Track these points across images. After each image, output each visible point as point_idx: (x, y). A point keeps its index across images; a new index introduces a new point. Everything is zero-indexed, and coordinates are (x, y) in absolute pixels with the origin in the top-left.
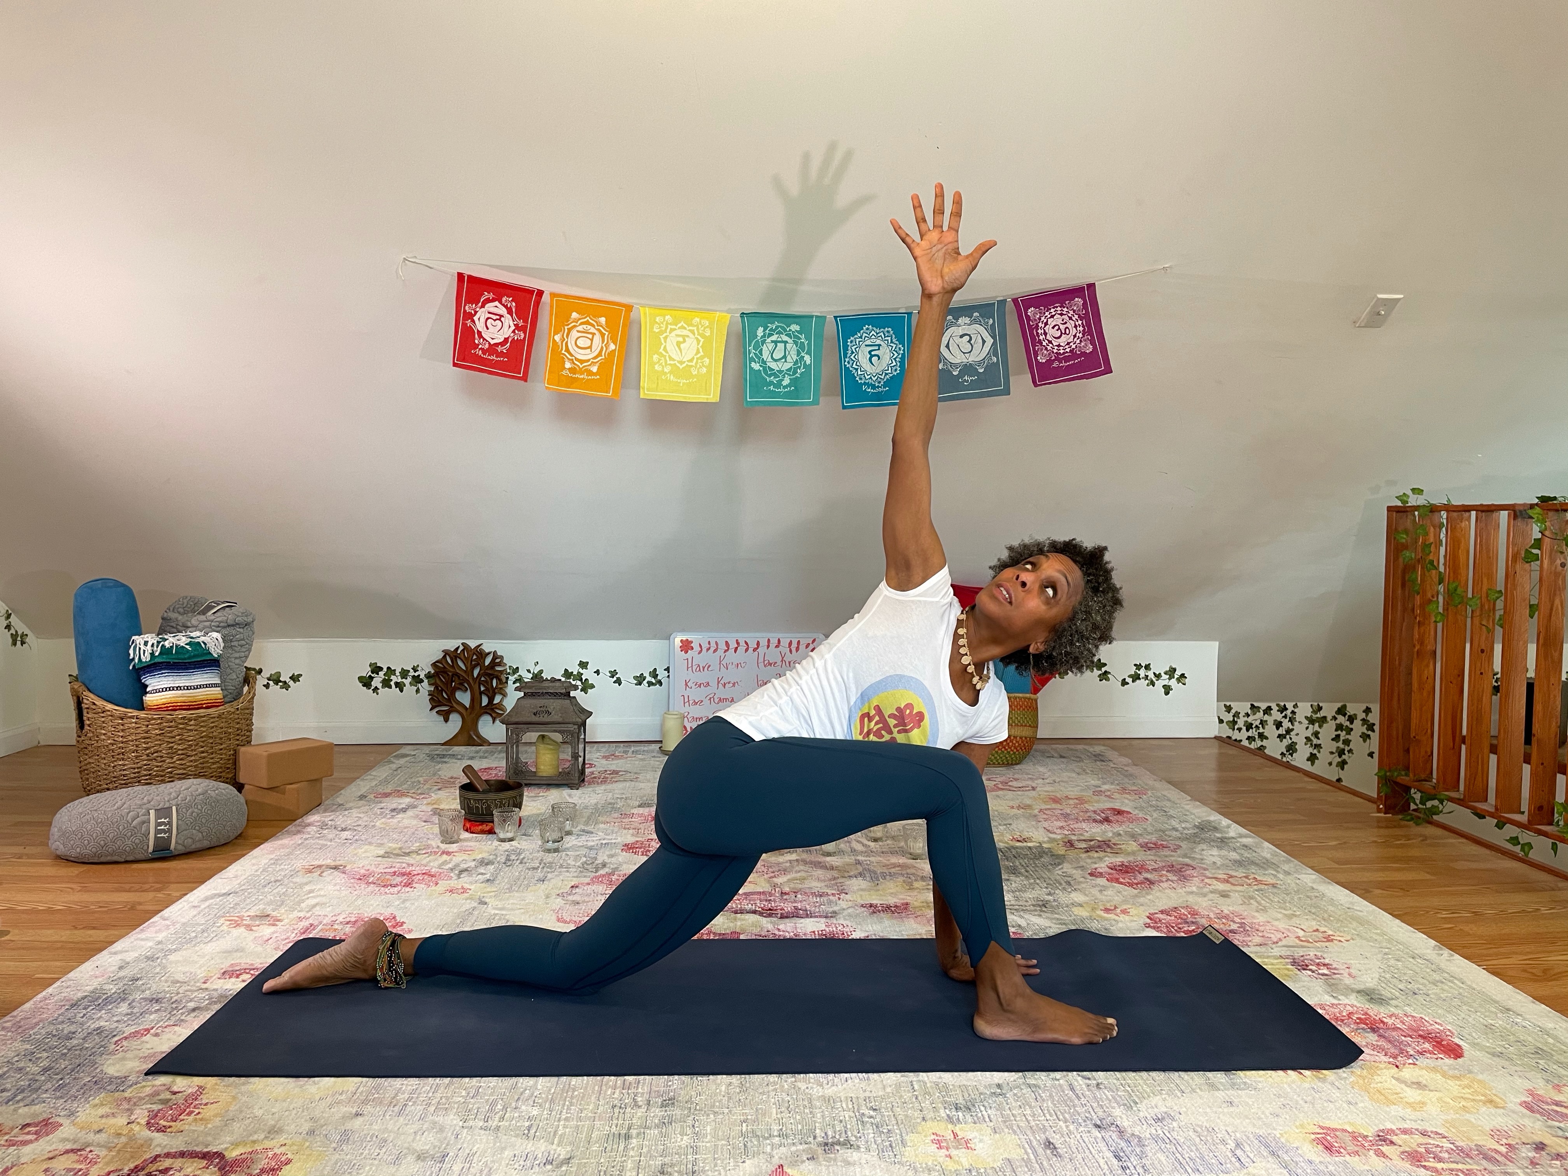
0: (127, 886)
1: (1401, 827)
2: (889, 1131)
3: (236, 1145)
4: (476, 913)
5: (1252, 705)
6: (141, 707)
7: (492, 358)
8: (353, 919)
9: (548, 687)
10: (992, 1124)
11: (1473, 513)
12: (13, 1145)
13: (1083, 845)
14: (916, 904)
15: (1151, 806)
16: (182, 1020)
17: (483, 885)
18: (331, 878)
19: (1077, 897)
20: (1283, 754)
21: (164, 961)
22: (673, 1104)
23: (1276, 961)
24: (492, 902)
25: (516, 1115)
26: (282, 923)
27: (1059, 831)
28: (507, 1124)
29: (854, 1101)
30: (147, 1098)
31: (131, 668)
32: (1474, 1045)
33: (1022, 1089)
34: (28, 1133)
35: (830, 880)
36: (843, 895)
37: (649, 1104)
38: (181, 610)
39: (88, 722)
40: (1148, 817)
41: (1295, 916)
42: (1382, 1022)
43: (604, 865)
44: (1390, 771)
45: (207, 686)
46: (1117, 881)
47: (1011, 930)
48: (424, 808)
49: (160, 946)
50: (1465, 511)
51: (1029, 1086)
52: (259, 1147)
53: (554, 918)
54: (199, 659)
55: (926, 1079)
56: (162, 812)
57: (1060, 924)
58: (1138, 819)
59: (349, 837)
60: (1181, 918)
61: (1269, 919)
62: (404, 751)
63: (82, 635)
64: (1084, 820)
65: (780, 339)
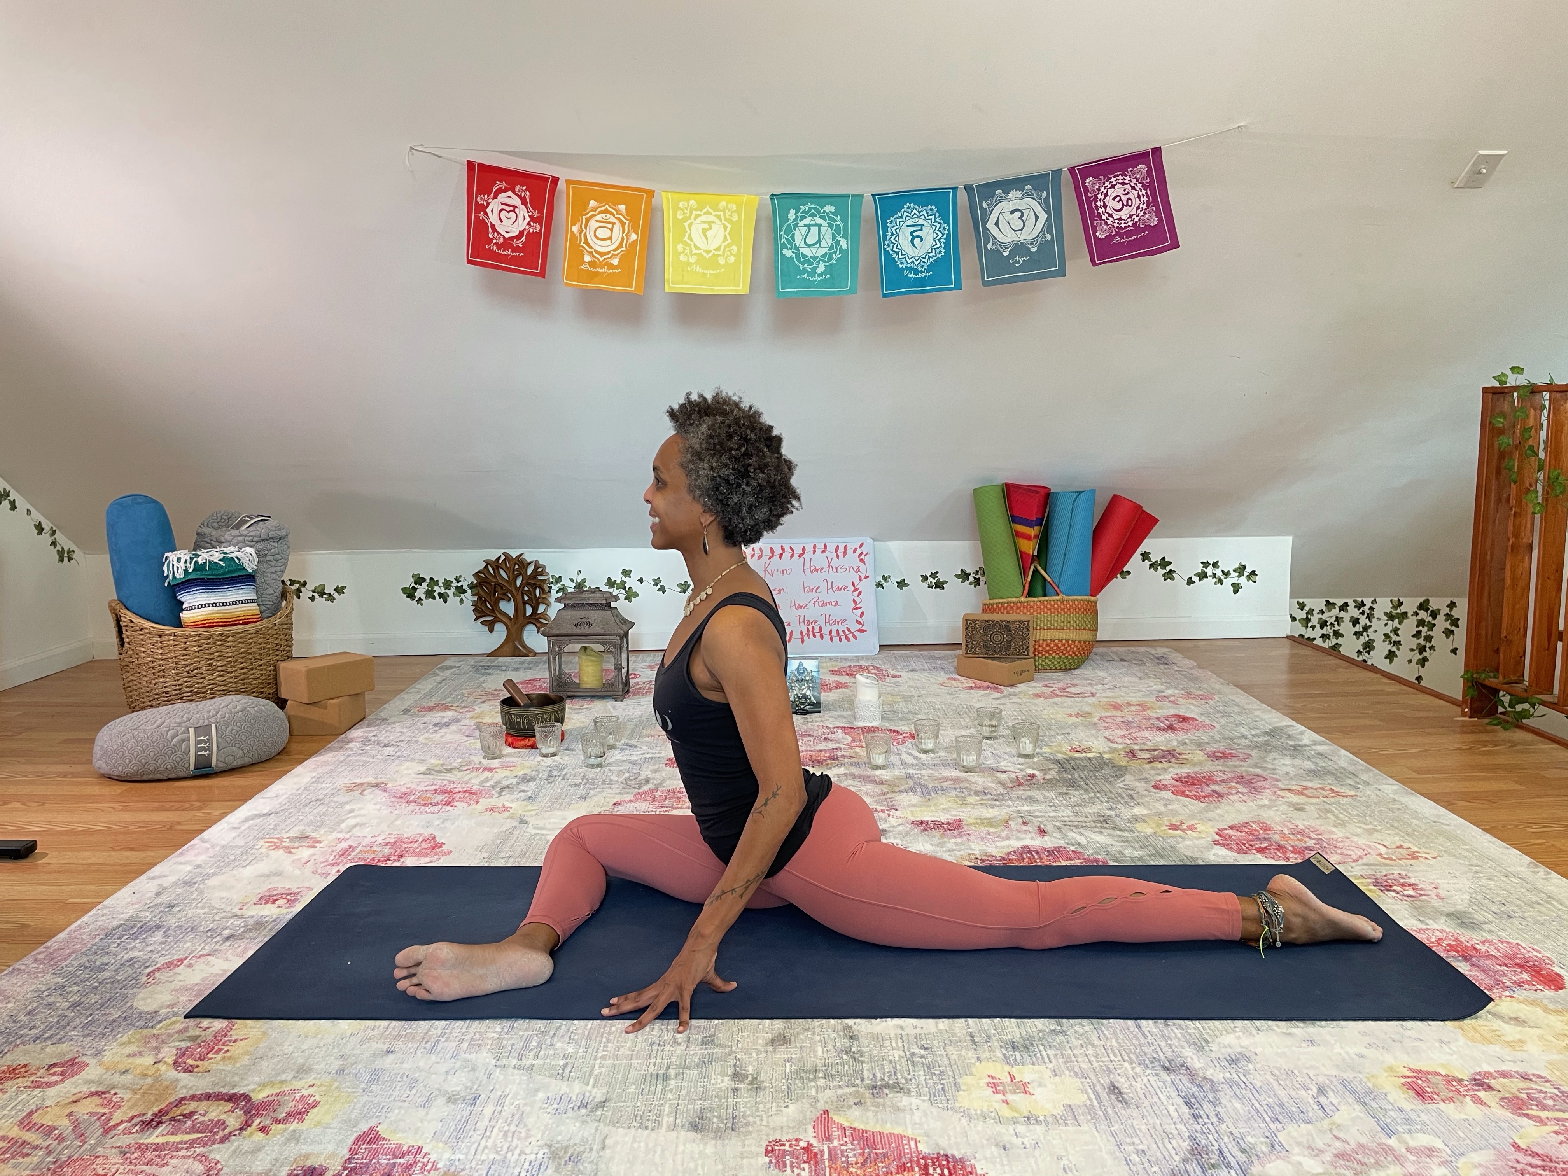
0: (168, 805)
1: (1487, 732)
2: (941, 1072)
3: (263, 1085)
4: (516, 833)
5: (1327, 602)
6: (179, 624)
7: (507, 253)
8: (393, 840)
9: (589, 599)
10: (1051, 1066)
12: (39, 1087)
13: (1147, 755)
14: (971, 821)
15: (1219, 712)
16: (217, 950)
17: (525, 803)
18: (372, 796)
19: (1140, 811)
20: (1359, 652)
21: (202, 886)
22: (714, 1041)
24: (532, 821)
25: (551, 1052)
26: (321, 845)
27: (1120, 741)
28: (541, 1062)
29: (904, 1038)
30: (177, 1035)
31: (166, 585)
33: (1084, 1026)
34: (54, 1074)
35: (879, 795)
36: (892, 812)
37: (688, 1041)
38: (215, 525)
39: (128, 641)
40: (1215, 724)
41: (1377, 831)
42: (1475, 949)
43: (647, 781)
44: (1477, 673)
45: (242, 602)
46: (1183, 794)
48: (468, 722)
49: (198, 870)
52: (286, 1088)
54: (233, 575)
56: (202, 730)
57: (1122, 841)
58: (1204, 726)
59: (392, 753)
60: (1253, 834)
61: (1348, 835)
62: (449, 662)
63: (115, 553)
64: (1147, 728)
65: (813, 222)
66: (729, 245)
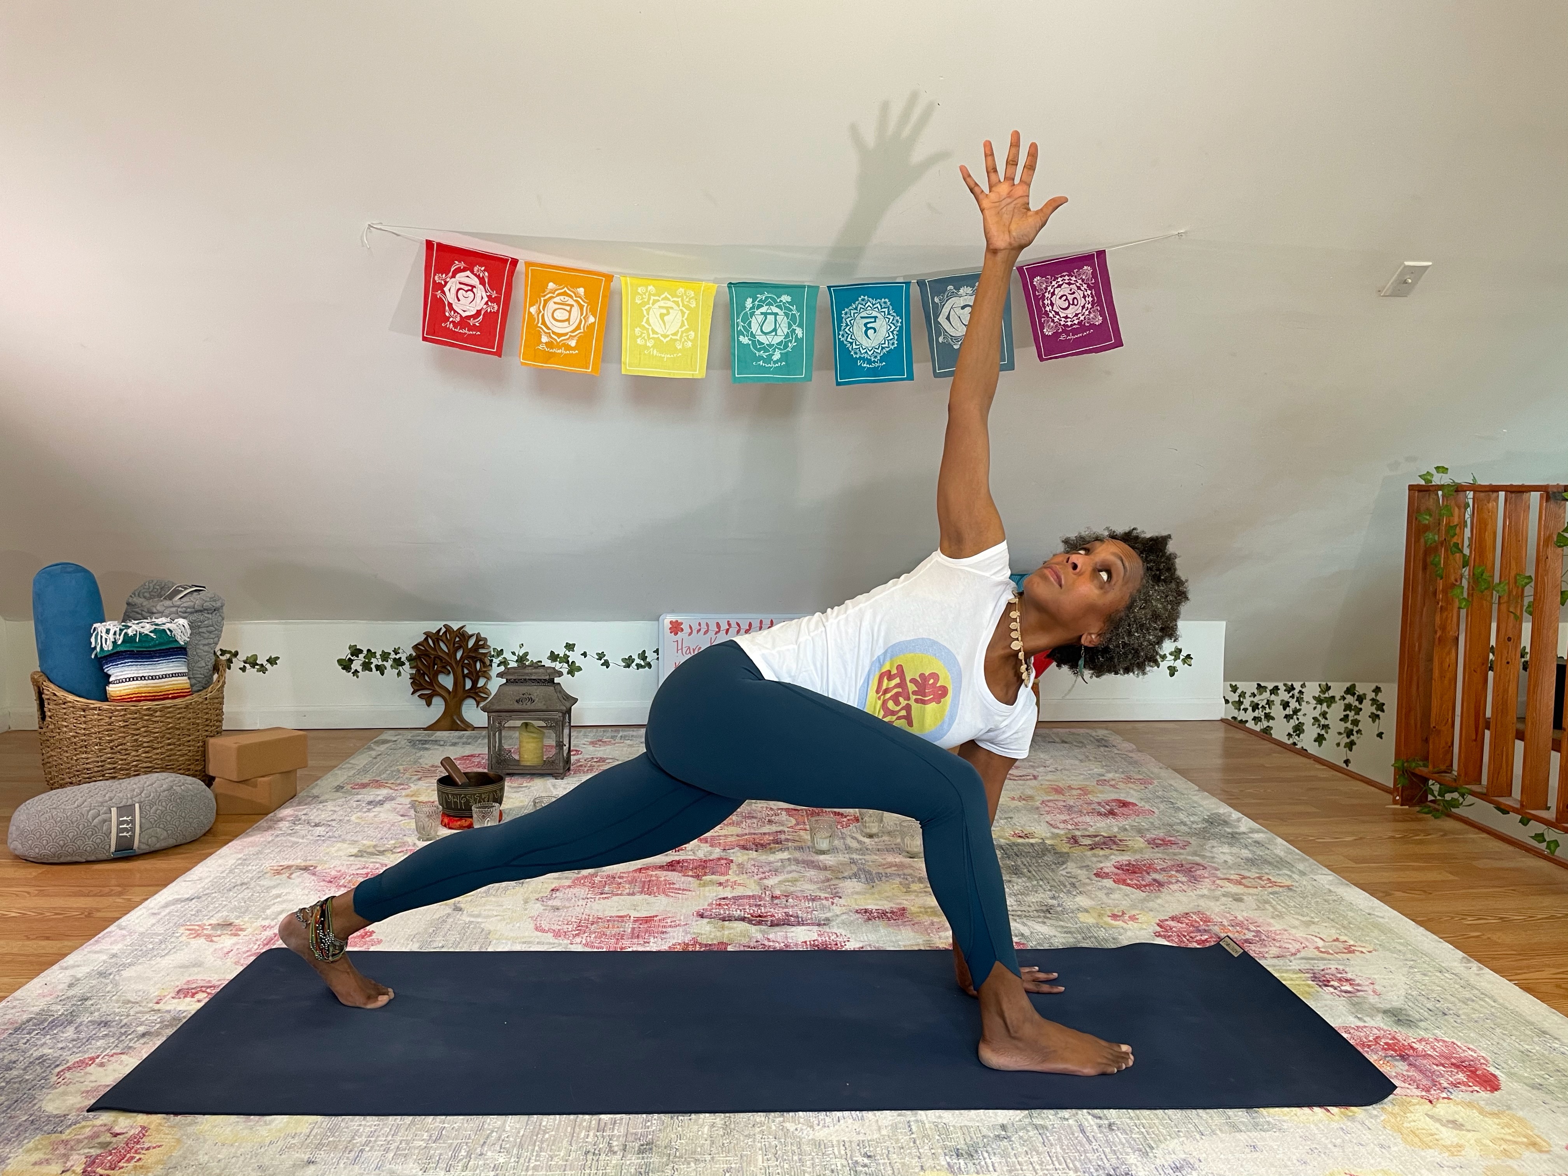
0: (85, 890)
1: (1420, 820)
4: (450, 920)
5: (1259, 685)
6: (104, 697)
7: (462, 331)
9: (531, 674)
11: (1502, 494)
13: (1088, 841)
14: (916, 909)
15: (1158, 797)
16: (130, 1047)
18: (300, 880)
19: (1082, 901)
20: (1289, 735)
21: (117, 978)
22: (651, 1149)
23: (1295, 976)
24: (467, 908)
25: (480, 1163)
26: (244, 933)
27: (1062, 826)
29: (847, 1145)
30: (86, 1141)
31: (92, 657)
32: (1511, 1075)
33: (1028, 1131)
35: (823, 882)
36: (836, 900)
37: (625, 1150)
38: (147, 595)
39: (49, 714)
40: (1156, 810)
41: (1313, 923)
42: (1412, 1048)
44: (1407, 761)
45: (173, 675)
46: (1124, 882)
47: (1015, 939)
48: (403, 800)
49: (114, 960)
50: (1493, 491)
51: (1036, 1127)
53: (532, 926)
54: (164, 647)
55: (924, 1118)
56: (126, 810)
57: (1066, 932)
58: (1144, 811)
59: (322, 833)
60: (1193, 926)
61: (1285, 927)
62: (385, 736)
63: (40, 621)
64: (1088, 813)
65: (769, 311)
66: (687, 331)
